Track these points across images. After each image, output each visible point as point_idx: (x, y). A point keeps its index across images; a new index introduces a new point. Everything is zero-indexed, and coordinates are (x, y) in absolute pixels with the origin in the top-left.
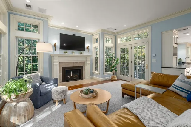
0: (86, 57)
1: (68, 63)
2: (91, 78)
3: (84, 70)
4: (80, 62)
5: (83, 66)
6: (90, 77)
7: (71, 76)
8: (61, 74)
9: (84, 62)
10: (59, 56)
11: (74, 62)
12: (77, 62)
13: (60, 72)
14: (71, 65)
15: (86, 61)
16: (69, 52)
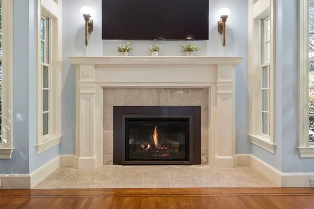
0: (214, 65)
1: (136, 93)
2: (240, 164)
3: (207, 126)
4: (186, 89)
5: (199, 108)
6: (231, 157)
7: (153, 145)
8: (111, 132)
9: (205, 90)
10: (99, 65)
11: (159, 89)
12: (173, 89)
13: (105, 126)
14: (148, 101)
15: (216, 83)
16: (141, 49)
